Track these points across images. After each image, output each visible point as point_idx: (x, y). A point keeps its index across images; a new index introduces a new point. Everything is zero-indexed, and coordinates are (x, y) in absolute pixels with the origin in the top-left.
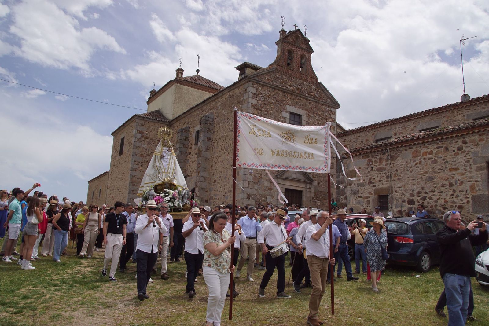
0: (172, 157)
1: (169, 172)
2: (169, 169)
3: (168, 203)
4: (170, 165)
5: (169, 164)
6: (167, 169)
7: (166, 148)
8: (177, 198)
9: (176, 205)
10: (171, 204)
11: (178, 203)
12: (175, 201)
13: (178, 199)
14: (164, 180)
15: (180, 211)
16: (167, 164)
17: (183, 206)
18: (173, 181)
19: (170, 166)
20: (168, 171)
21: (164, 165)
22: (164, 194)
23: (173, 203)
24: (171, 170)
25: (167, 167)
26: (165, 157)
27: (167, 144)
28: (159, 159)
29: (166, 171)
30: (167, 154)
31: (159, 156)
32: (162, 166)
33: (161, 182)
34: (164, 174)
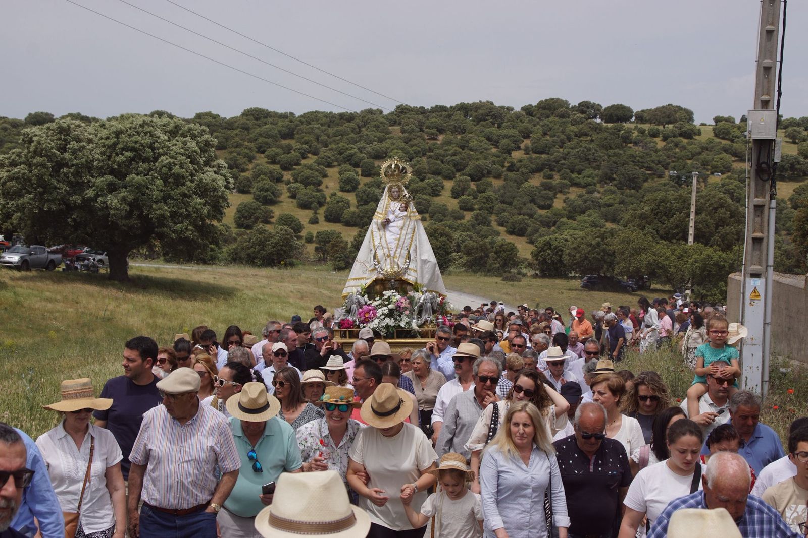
0: (407, 223)
1: (398, 255)
3: (384, 319)
4: (402, 240)
5: (399, 239)
6: (394, 250)
7: (396, 205)
8: (406, 310)
9: (402, 324)
10: (391, 322)
11: (407, 320)
12: (400, 316)
13: (407, 312)
15: (414, 337)
16: (395, 239)
17: (420, 327)
18: (404, 274)
19: (401, 243)
20: (395, 253)
21: (388, 241)
22: (380, 301)
23: (396, 319)
24: (403, 251)
25: (394, 245)
26: (391, 224)
27: (399, 196)
28: (381, 227)
29: (392, 253)
30: (396, 217)
31: (380, 221)
32: (384, 243)
33: (381, 276)
34: (388, 260)
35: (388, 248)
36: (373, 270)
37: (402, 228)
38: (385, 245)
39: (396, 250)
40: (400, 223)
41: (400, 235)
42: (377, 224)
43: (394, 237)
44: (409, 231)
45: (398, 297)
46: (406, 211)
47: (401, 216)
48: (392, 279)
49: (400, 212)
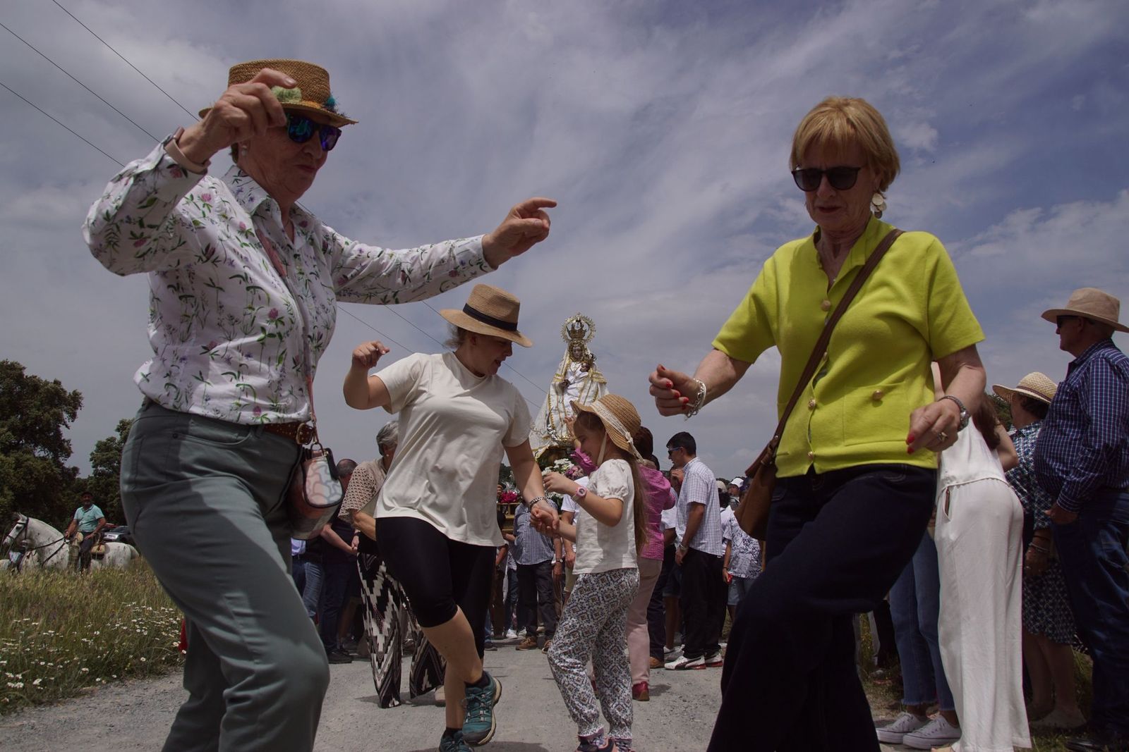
7: (577, 365)
26: (570, 386)
27: (581, 355)
28: (559, 390)
30: (576, 378)
31: (558, 383)
32: (561, 407)
33: (555, 444)
34: (565, 426)
35: (565, 412)
36: (547, 437)
37: (582, 390)
38: (562, 409)
40: (580, 385)
41: (580, 397)
42: (554, 386)
43: (573, 400)
44: (591, 393)
45: (571, 465)
46: (587, 371)
47: (581, 376)
48: (567, 447)
49: (580, 372)
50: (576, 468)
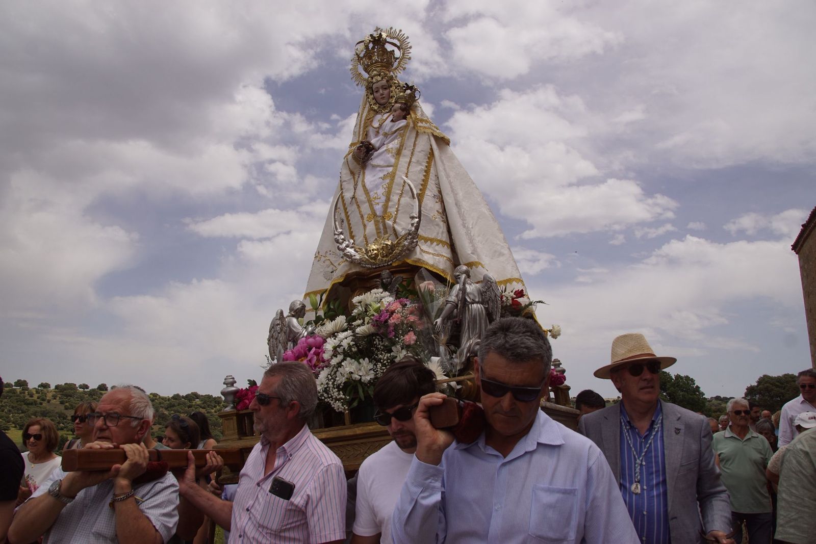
0: (410, 143)
1: (392, 210)
2: (395, 198)
6: (383, 199)
10: (361, 370)
13: (410, 337)
14: (367, 252)
16: (384, 178)
18: (410, 250)
19: (398, 181)
20: (386, 207)
23: (376, 361)
25: (381, 191)
26: (375, 153)
28: (355, 166)
29: (379, 209)
32: (361, 194)
33: (355, 268)
34: (372, 226)
35: (370, 201)
37: (399, 153)
38: (363, 198)
39: (388, 200)
40: (394, 144)
41: (395, 166)
43: (381, 175)
45: (388, 301)
46: (405, 118)
47: (394, 129)
48: (381, 268)
49: (392, 124)
50: (397, 306)
